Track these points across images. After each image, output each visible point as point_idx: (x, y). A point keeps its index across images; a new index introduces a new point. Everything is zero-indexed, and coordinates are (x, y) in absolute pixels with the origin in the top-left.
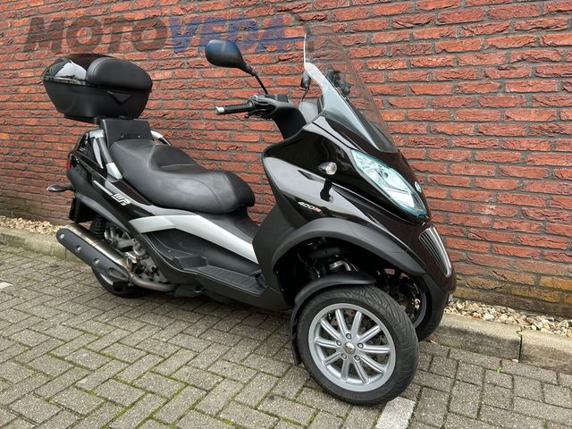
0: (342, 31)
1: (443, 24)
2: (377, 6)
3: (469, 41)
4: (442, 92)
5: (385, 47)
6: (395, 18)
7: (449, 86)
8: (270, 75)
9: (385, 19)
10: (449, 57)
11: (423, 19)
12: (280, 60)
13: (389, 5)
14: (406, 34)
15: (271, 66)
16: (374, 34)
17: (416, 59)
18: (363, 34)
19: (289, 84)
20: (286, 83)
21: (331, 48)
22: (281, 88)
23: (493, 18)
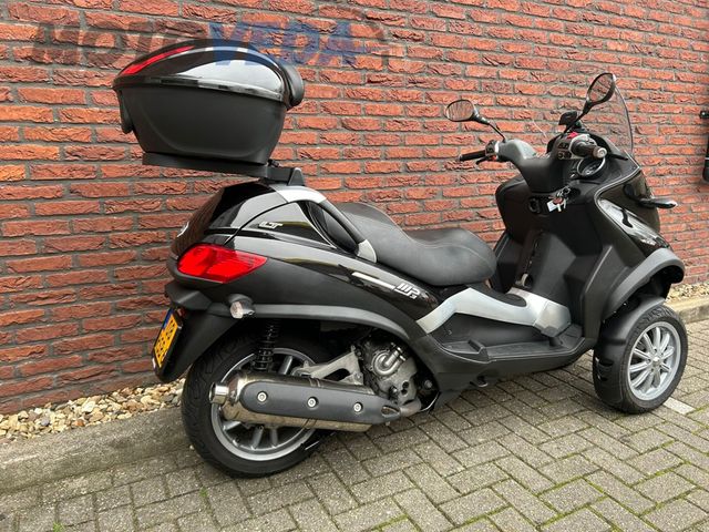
0: (438, 58)
1: (518, 67)
2: (470, 38)
3: (536, 86)
4: (518, 130)
5: (477, 81)
6: (485, 53)
7: (523, 124)
8: (357, 100)
9: (477, 53)
10: (524, 98)
11: (506, 58)
12: (370, 82)
13: (481, 39)
14: (493, 71)
15: (359, 88)
16: (468, 67)
17: (501, 97)
18: (458, 65)
19: (382, 113)
20: (377, 112)
21: (428, 74)
22: (370, 118)
23: (549, 68)
